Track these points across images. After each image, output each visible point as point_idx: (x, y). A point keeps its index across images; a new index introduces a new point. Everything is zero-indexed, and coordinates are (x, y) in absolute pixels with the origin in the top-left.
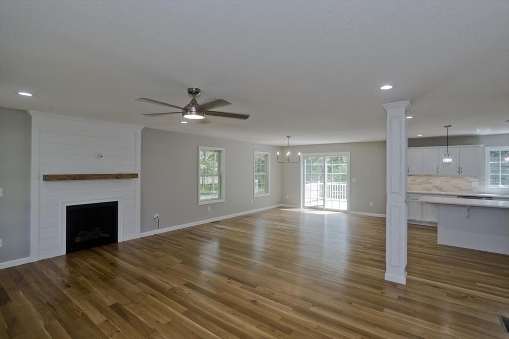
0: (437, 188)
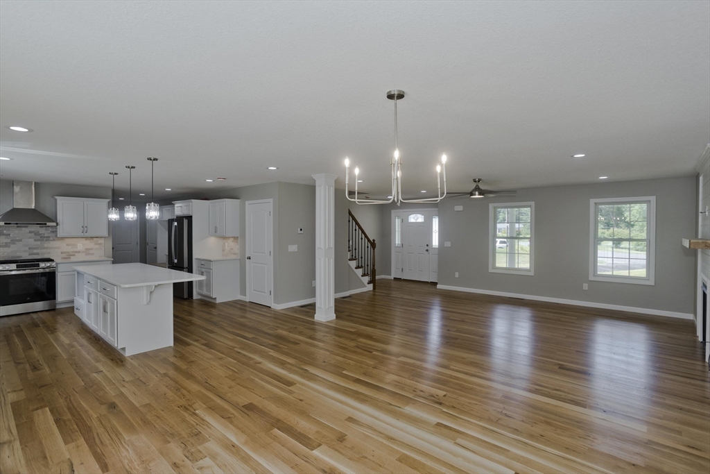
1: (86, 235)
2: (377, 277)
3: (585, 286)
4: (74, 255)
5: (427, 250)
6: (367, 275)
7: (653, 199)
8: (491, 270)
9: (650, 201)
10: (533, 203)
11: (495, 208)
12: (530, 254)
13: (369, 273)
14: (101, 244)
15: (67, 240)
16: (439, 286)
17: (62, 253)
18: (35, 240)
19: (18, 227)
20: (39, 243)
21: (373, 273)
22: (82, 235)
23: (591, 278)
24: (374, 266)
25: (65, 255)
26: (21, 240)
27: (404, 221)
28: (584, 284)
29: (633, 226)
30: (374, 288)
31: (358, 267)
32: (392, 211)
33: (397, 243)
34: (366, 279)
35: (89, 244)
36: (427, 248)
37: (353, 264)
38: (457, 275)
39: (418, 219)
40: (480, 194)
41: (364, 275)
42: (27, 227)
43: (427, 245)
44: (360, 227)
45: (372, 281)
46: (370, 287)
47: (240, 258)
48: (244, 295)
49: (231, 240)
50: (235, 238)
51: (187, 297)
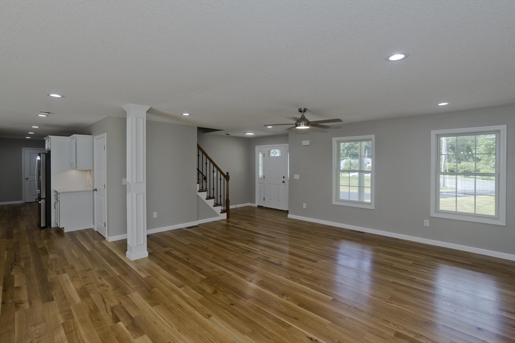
2: (231, 207)
3: (427, 223)
5: (284, 182)
6: (220, 205)
7: (503, 128)
8: (334, 202)
9: (499, 131)
10: (373, 137)
11: (338, 143)
12: (371, 187)
13: (222, 203)
16: (290, 216)
21: (227, 202)
23: (433, 214)
24: (227, 196)
27: (266, 155)
28: (425, 221)
29: (479, 160)
30: (228, 217)
31: (209, 198)
32: (256, 147)
33: (260, 175)
34: (218, 209)
36: (284, 180)
37: (204, 195)
38: (305, 206)
39: (276, 153)
40: (306, 125)
41: (216, 205)
43: (284, 177)
44: (211, 161)
45: (227, 211)
46: (224, 216)
47: (92, 189)
48: (94, 224)
49: (89, 172)
50: (90, 171)
51: (44, 226)
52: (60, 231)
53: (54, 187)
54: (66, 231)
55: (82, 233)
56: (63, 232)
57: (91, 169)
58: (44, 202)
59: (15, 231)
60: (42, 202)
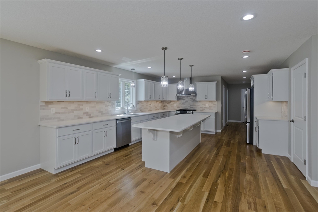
0: (86, 114)
1: (207, 100)
4: (205, 109)
14: (215, 104)
15: (202, 102)
17: (200, 108)
18: (192, 102)
19: (187, 96)
20: (193, 103)
22: (205, 100)
25: (201, 109)
26: (188, 102)
35: (211, 104)
42: (189, 96)
47: (288, 120)
48: (290, 153)
49: (285, 104)
50: (286, 102)
51: (249, 143)
52: (259, 151)
53: (255, 115)
54: (263, 152)
55: (278, 159)
56: (261, 152)
57: (287, 100)
58: (249, 125)
59: (232, 142)
60: (248, 124)
